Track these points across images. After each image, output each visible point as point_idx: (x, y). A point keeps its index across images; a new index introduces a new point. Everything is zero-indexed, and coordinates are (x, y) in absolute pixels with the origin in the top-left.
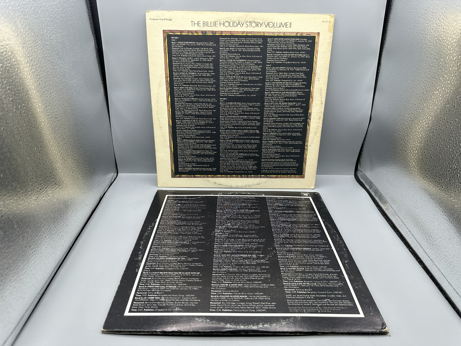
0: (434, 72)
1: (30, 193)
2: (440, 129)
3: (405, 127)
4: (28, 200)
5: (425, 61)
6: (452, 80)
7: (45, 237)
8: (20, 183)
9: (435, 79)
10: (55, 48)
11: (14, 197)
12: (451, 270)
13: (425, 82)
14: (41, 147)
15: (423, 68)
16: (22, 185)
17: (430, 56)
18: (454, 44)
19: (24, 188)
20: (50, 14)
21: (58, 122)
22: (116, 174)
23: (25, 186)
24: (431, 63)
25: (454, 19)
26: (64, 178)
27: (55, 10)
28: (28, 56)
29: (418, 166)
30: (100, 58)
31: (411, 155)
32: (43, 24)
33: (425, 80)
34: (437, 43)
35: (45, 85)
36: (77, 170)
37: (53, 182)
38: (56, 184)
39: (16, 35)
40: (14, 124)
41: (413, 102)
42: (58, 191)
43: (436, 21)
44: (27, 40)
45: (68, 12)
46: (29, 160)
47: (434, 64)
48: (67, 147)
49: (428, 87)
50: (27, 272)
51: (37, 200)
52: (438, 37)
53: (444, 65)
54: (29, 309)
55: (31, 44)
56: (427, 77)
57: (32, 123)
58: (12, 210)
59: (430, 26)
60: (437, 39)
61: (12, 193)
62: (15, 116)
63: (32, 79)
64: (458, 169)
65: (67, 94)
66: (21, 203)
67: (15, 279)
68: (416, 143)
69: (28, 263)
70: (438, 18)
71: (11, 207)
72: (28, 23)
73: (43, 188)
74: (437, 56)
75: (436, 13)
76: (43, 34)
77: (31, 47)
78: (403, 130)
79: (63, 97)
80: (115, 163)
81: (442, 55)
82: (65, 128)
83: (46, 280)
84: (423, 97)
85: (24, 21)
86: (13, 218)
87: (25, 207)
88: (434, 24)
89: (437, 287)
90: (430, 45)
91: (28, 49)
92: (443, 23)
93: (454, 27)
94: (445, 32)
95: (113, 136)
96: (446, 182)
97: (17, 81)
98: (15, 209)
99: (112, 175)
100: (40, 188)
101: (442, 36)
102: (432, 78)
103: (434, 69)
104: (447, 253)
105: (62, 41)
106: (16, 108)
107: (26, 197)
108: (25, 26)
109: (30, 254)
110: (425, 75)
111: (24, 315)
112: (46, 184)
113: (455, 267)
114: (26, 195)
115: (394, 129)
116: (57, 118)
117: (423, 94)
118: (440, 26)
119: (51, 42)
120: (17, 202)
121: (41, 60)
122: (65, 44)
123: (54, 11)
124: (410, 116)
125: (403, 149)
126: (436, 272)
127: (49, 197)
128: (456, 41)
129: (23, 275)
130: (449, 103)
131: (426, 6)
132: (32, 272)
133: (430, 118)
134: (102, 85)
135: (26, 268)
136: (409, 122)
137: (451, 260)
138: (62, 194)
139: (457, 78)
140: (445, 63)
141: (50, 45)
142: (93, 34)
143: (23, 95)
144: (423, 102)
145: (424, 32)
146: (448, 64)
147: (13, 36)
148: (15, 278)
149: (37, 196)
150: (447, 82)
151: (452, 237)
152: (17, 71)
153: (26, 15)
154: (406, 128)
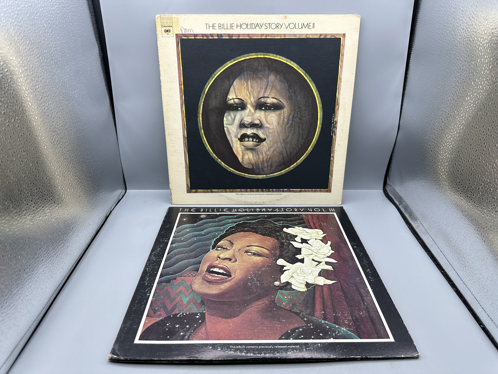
0: (465, 76)
1: (24, 212)
2: (472, 138)
3: (435, 136)
4: (22, 220)
5: (455, 64)
6: (484, 85)
7: (42, 260)
8: (13, 202)
9: (466, 84)
10: (53, 56)
11: (6, 218)
12: (485, 294)
13: (456, 87)
14: (37, 163)
15: (454, 72)
16: (16, 204)
17: (461, 58)
18: (485, 45)
19: (18, 207)
20: (48, 20)
21: (57, 136)
22: (124, 191)
23: (18, 205)
24: (462, 66)
25: (485, 18)
26: (64, 196)
27: (54, 15)
28: (22, 66)
29: (449, 180)
30: (105, 66)
31: (442, 168)
32: (40, 31)
33: (456, 85)
34: (467, 44)
35: (42, 96)
36: (79, 187)
37: (52, 200)
38: (55, 203)
39: (9, 43)
40: (7, 139)
41: (443, 109)
42: (57, 209)
43: (466, 20)
44: (22, 49)
45: (68, 17)
46: (24, 177)
47: (465, 67)
48: (68, 163)
49: (459, 93)
50: (21, 298)
51: (33, 220)
52: (469, 38)
53: (475, 69)
54: (24, 337)
55: (26, 53)
56: (457, 82)
57: (26, 138)
58: (3, 231)
59: (460, 26)
60: (468, 40)
61: (4, 213)
62: (8, 130)
63: (27, 90)
64: (491, 183)
65: (67, 106)
66: (14, 223)
67: (8, 306)
68: (447, 154)
69: (22, 288)
70: (468, 17)
71: (2, 227)
72: (22, 30)
73: (40, 207)
74: (468, 58)
75: (466, 11)
76: (40, 42)
77: (27, 56)
78: (433, 140)
79: (63, 109)
80: (122, 179)
81: (473, 57)
82: (65, 142)
83: (44, 305)
84: (454, 104)
85: (17, 28)
86: (5, 240)
87: (19, 228)
88: (464, 23)
89: (471, 313)
90: (461, 47)
91: (22, 58)
92: (474, 22)
93: (485, 26)
94: (476, 32)
95: (120, 150)
96: (478, 197)
97: (10, 93)
98: (8, 230)
99: (120, 192)
100: (36, 207)
101: (473, 36)
102: (463, 82)
103: (465, 72)
104: (481, 276)
105: (61, 49)
106: (8, 122)
107: (20, 217)
108: (19, 34)
109: (24, 278)
110: (456, 79)
111: (18, 344)
112: (43, 203)
113: (489, 291)
114: (20, 215)
115: (423, 139)
116: (56, 132)
117: (454, 100)
118: (470, 26)
119: (49, 50)
120: (10, 223)
121: (37, 70)
122: (65, 52)
123: (52, 17)
124: (440, 124)
125: (433, 161)
126: (469, 296)
127: (46, 217)
128: (488, 42)
129: (17, 301)
130: (481, 110)
131: (456, 4)
132: (27, 297)
133: (461, 126)
134: (107, 95)
135: (20, 293)
136: (439, 131)
137: (484, 283)
138: (61, 214)
139: (489, 83)
140: (476, 66)
141: (47, 53)
142: (97, 41)
143: (17, 107)
144: (454, 109)
145: (454, 32)
146: (479, 67)
147: (5, 44)
148: (7, 304)
149: (32, 216)
150: (479, 87)
151: (485, 258)
152: (10, 81)
153: (21, 22)
154: (436, 138)
